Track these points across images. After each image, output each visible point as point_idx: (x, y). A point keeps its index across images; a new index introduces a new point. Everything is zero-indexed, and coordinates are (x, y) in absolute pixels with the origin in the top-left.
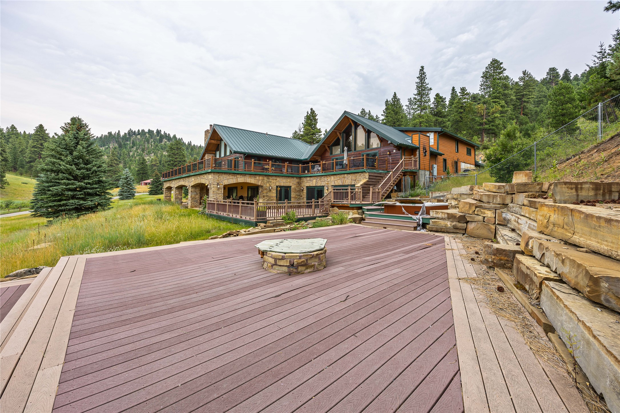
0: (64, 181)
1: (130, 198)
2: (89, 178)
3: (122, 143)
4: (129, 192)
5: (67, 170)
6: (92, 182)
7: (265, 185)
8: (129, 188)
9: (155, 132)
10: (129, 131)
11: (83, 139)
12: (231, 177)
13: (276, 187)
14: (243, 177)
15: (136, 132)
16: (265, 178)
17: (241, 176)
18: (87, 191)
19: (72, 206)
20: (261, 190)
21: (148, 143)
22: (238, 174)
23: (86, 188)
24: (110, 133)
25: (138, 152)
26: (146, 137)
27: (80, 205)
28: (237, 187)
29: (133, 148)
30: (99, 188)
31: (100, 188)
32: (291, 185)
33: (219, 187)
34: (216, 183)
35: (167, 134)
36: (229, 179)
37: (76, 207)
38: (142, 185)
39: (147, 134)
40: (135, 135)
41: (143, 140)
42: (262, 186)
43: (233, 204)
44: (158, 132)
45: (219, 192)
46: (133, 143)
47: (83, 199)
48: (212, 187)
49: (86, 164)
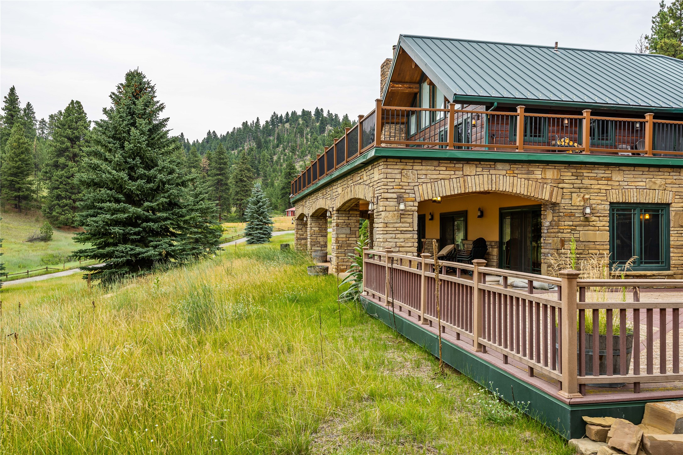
0: (108, 204)
1: (263, 241)
2: (153, 198)
3: (263, 140)
4: (261, 229)
5: (114, 181)
6: (158, 205)
7: (568, 201)
8: (261, 221)
9: (313, 113)
10: (272, 116)
11: (143, 115)
12: (444, 172)
13: (608, 207)
14: (486, 172)
15: (284, 117)
16: (567, 175)
17: (479, 169)
18: (147, 226)
19: (122, 257)
20: (550, 218)
21: (302, 136)
22: (468, 161)
23: (147, 220)
24: (245, 124)
25: (285, 155)
26: (299, 124)
27: (136, 255)
28: (466, 211)
29: (278, 147)
30: (170, 219)
31: (173, 220)
32: (667, 197)
33: (402, 207)
34: (395, 196)
35: (334, 115)
36: (437, 180)
37: (128, 260)
38: (288, 216)
39: (300, 119)
40: (281, 123)
41: (293, 131)
42: (555, 205)
43: (443, 276)
44: (319, 112)
45: (404, 226)
46: (279, 138)
47: (143, 242)
48: (381, 209)
49: (148, 167)
